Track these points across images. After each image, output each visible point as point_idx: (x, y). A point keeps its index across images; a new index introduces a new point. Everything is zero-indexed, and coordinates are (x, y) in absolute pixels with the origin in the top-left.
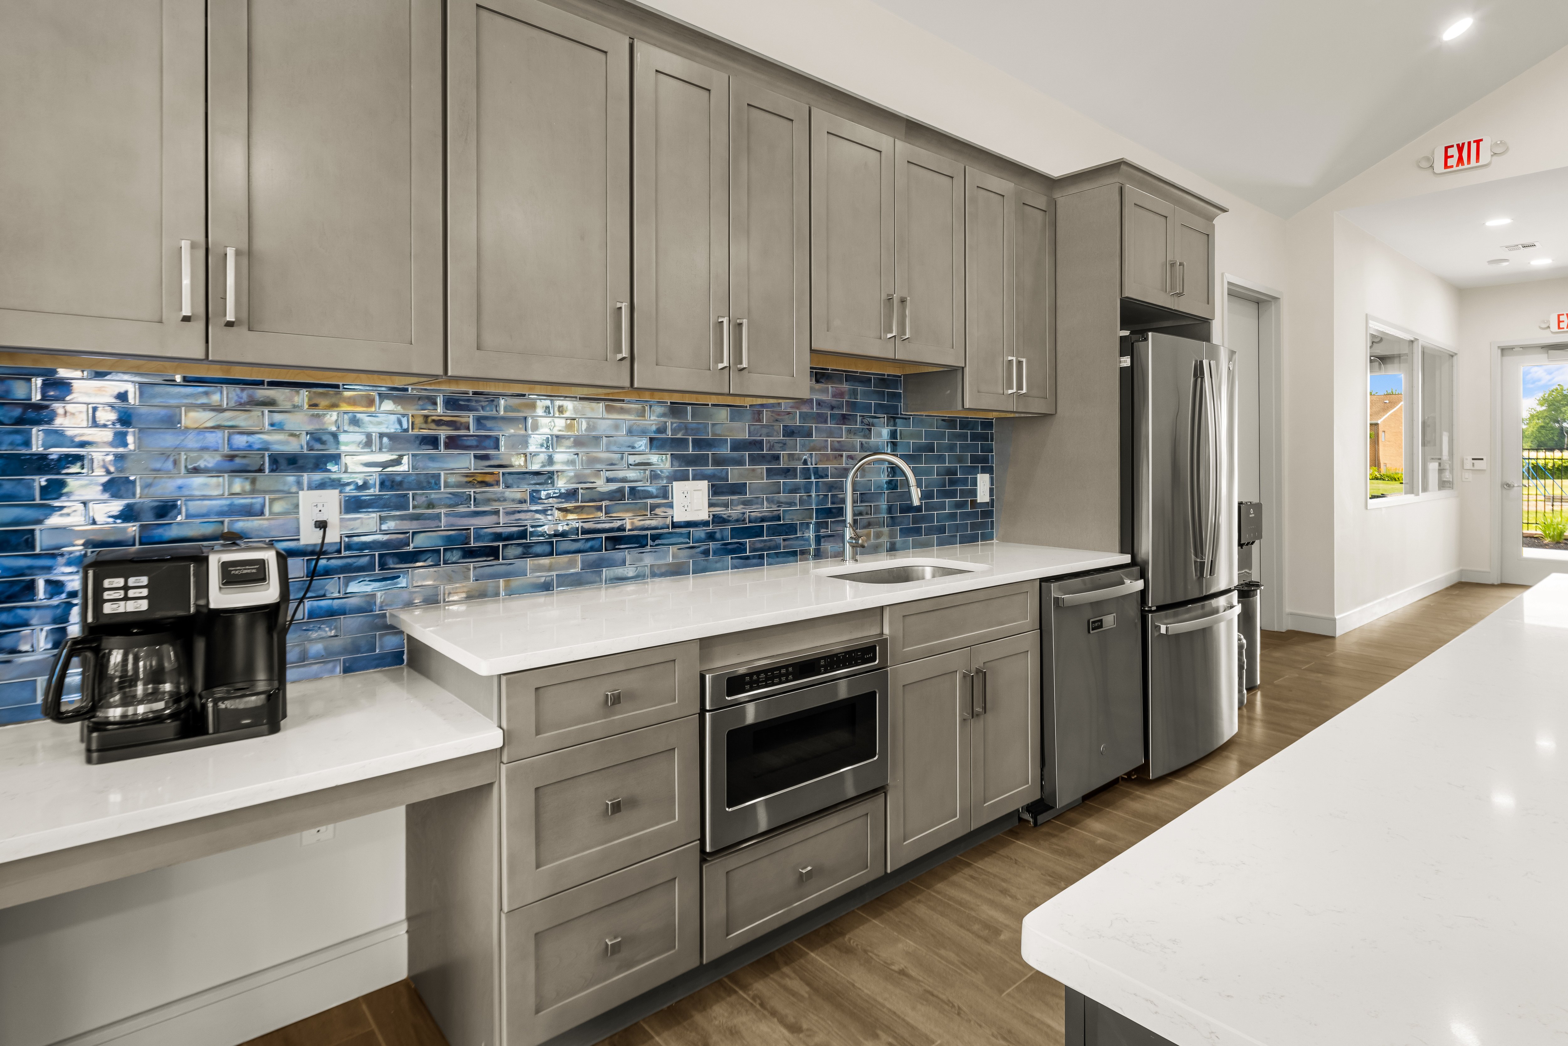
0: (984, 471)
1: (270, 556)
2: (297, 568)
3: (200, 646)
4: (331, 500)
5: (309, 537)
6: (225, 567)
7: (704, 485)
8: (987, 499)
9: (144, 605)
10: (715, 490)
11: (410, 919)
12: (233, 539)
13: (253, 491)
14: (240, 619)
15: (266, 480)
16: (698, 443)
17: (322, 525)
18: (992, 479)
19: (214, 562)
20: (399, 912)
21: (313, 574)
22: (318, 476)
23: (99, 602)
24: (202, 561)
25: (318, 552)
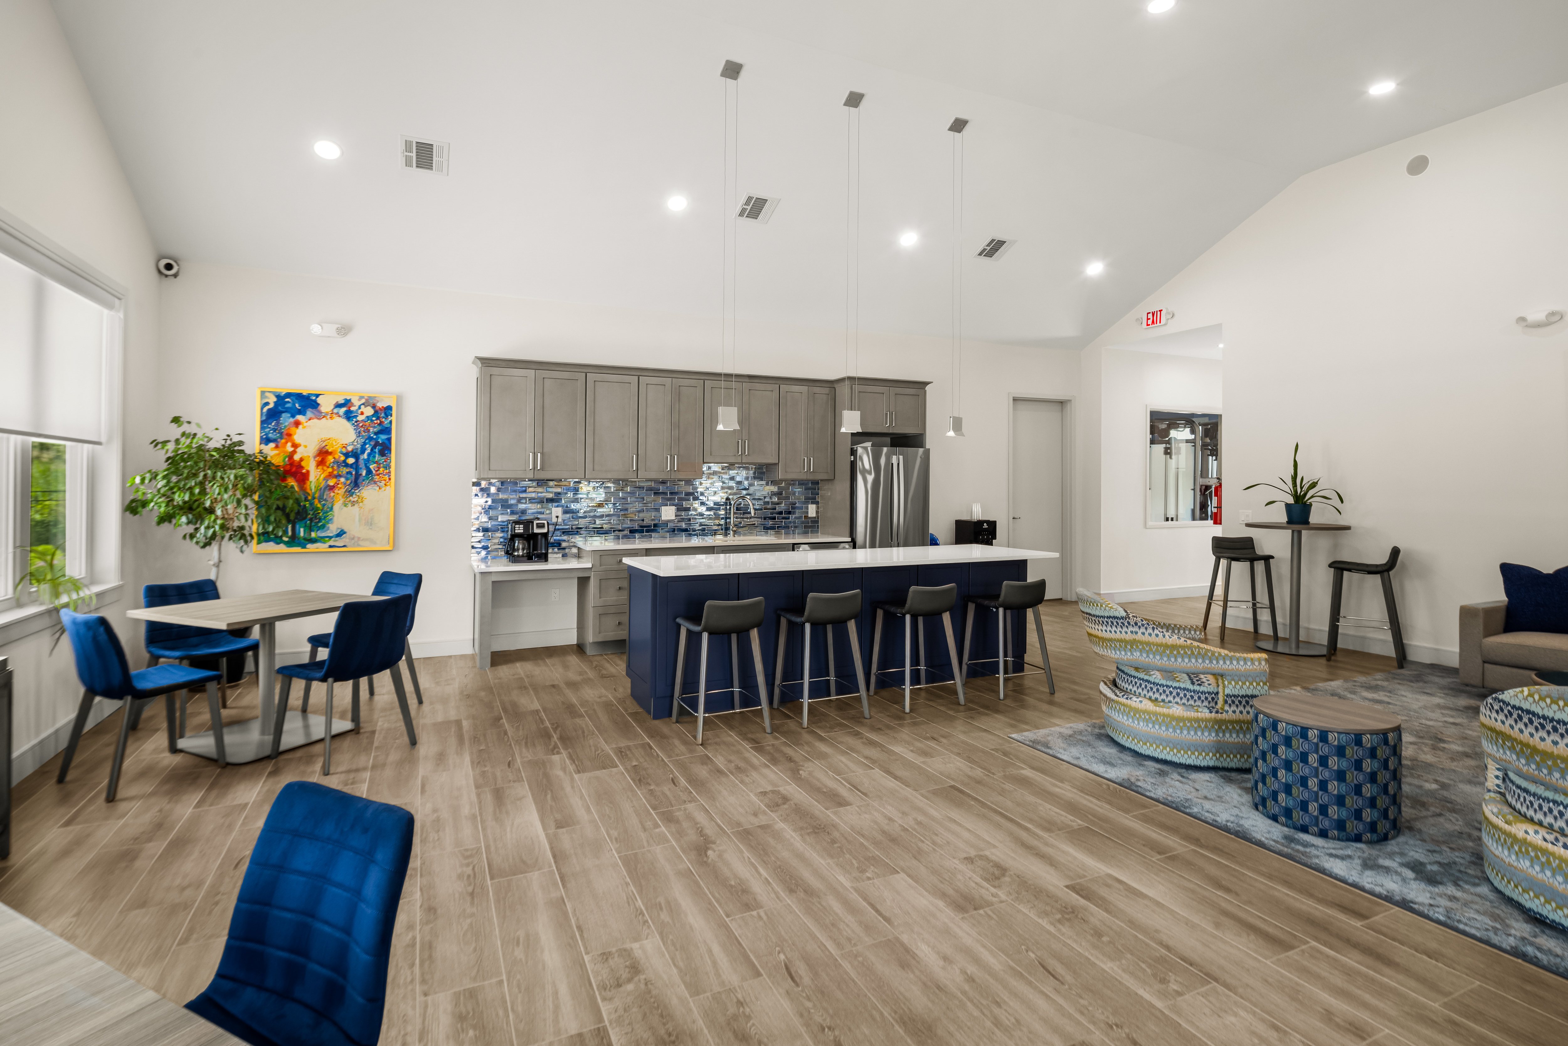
0: (812, 503)
1: (545, 522)
2: (552, 528)
3: (532, 542)
4: (560, 510)
5: (554, 520)
6: (537, 524)
7: (674, 508)
8: (814, 515)
9: (522, 531)
10: (678, 510)
11: (577, 628)
12: (538, 519)
13: (542, 508)
14: (539, 536)
15: (545, 504)
16: (671, 493)
17: (557, 517)
18: (818, 508)
19: (535, 522)
20: (575, 626)
21: (555, 529)
22: (557, 504)
23: (515, 530)
24: (533, 522)
25: (556, 524)
